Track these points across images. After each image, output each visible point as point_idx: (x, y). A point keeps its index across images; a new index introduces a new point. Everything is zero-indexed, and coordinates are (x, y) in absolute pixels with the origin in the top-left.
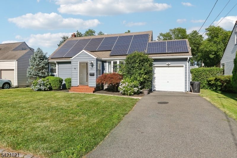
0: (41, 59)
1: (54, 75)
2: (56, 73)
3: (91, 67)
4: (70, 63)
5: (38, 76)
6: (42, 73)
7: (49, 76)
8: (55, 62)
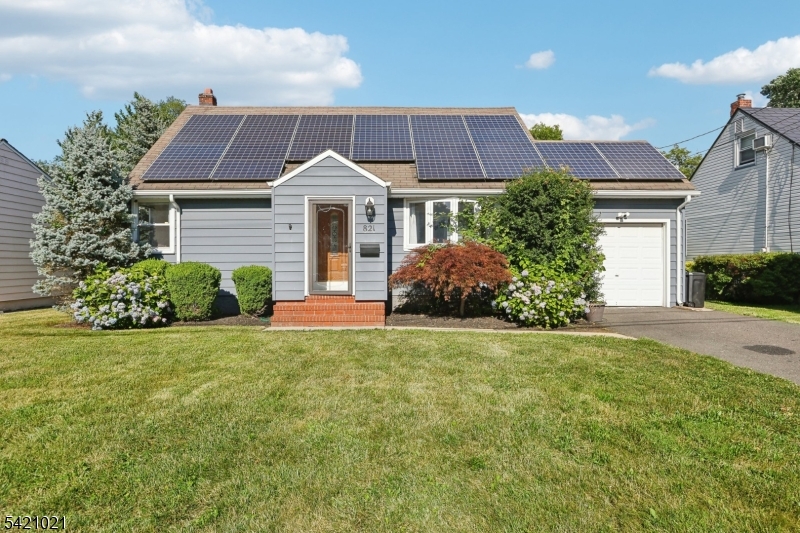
0: (105, 184)
1: (159, 256)
2: (168, 245)
3: (365, 219)
4: (265, 202)
5: (101, 258)
6: (117, 244)
7: (145, 258)
8: (171, 199)
